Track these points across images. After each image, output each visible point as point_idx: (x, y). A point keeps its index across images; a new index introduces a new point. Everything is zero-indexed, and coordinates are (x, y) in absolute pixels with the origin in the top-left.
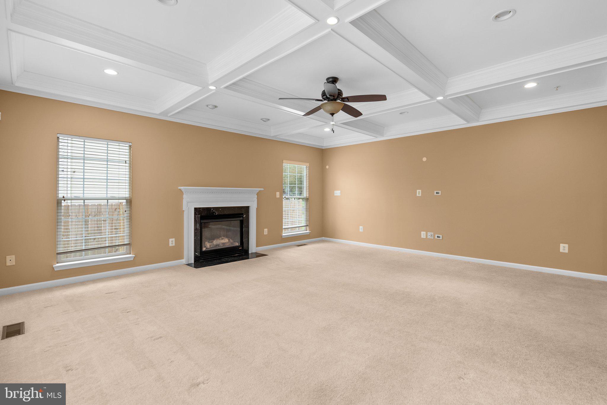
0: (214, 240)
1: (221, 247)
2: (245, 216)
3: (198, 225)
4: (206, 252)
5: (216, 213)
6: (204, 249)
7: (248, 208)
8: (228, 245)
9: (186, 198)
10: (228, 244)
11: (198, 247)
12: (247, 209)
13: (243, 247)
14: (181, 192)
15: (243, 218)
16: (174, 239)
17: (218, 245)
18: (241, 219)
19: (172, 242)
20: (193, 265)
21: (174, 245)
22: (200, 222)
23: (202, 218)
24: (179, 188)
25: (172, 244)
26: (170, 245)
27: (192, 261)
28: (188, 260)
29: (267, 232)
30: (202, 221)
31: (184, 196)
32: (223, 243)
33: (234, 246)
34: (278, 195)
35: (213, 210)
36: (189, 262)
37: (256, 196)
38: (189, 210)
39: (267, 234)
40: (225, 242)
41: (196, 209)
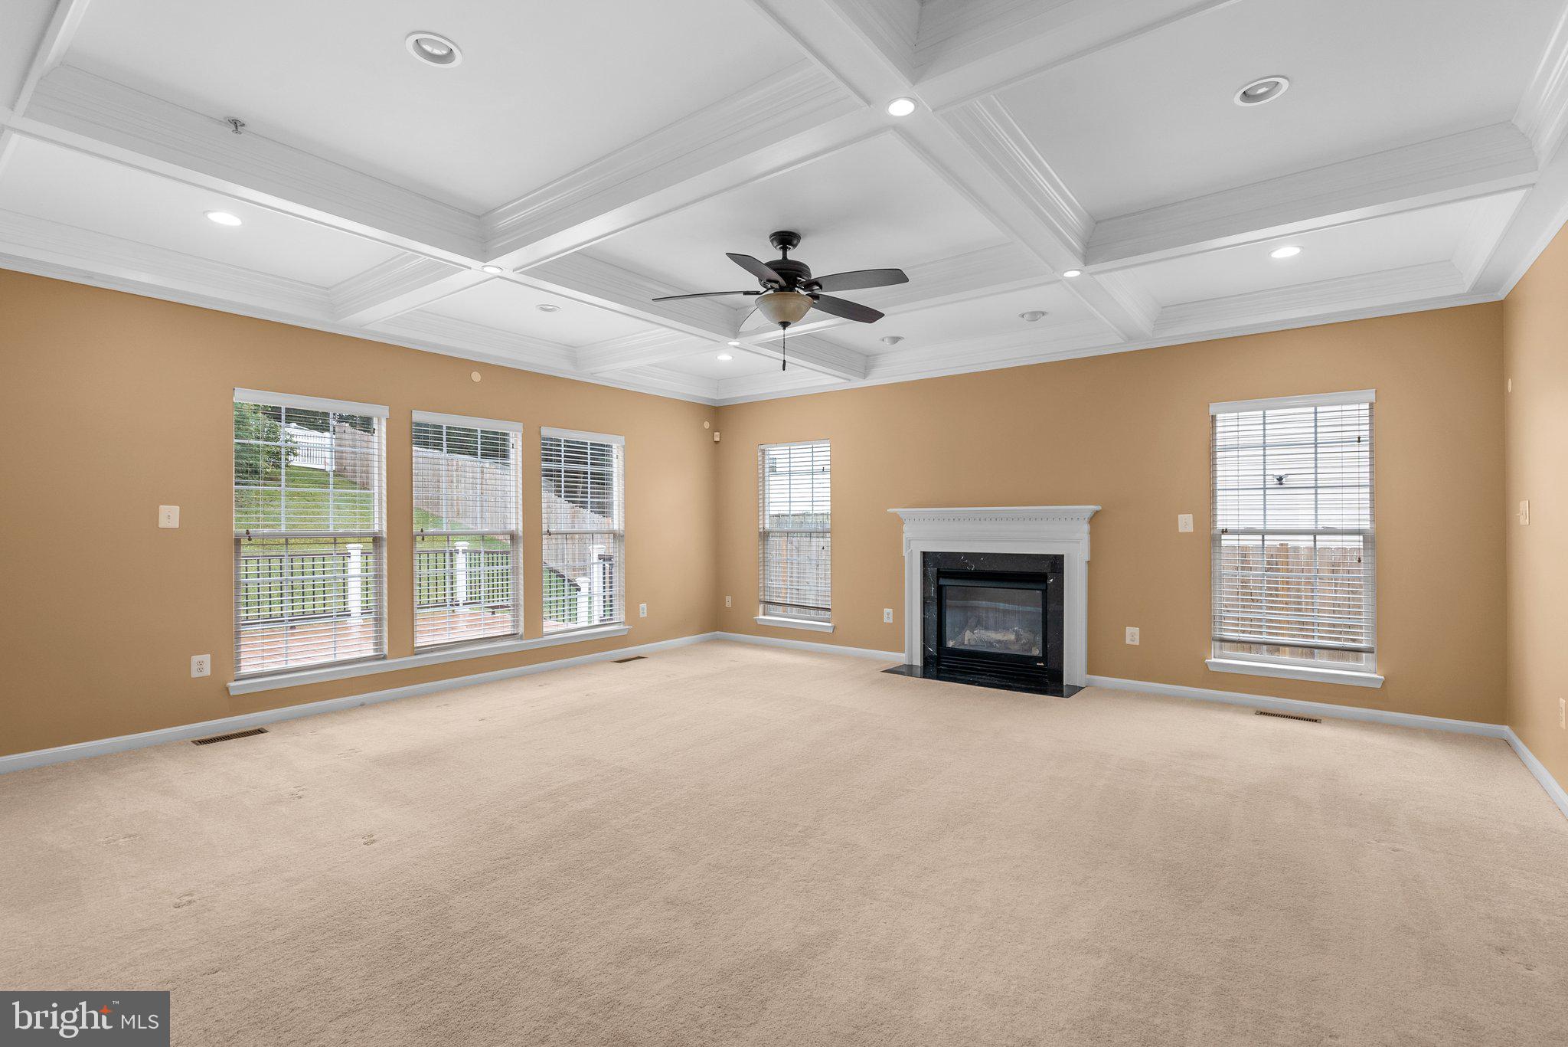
2: (1051, 580)
3: (933, 588)
4: (954, 652)
5: (971, 567)
6: (950, 644)
7: (1059, 559)
8: (1015, 650)
9: (908, 531)
10: (1016, 647)
11: (933, 637)
12: (1056, 563)
14: (899, 522)
15: (1048, 584)
16: (891, 611)
17: (990, 644)
18: (1043, 587)
19: (888, 615)
20: (919, 671)
22: (937, 582)
23: (941, 574)
24: (894, 511)
25: (888, 618)
26: (886, 620)
27: (918, 661)
28: (911, 657)
29: (1137, 637)
30: (942, 582)
31: (905, 528)
32: (999, 642)
33: (1029, 654)
34: (1186, 523)
35: (964, 559)
36: (912, 662)
37: (1086, 527)
38: (912, 556)
39: (1137, 643)
40: (1005, 638)
41: (925, 555)
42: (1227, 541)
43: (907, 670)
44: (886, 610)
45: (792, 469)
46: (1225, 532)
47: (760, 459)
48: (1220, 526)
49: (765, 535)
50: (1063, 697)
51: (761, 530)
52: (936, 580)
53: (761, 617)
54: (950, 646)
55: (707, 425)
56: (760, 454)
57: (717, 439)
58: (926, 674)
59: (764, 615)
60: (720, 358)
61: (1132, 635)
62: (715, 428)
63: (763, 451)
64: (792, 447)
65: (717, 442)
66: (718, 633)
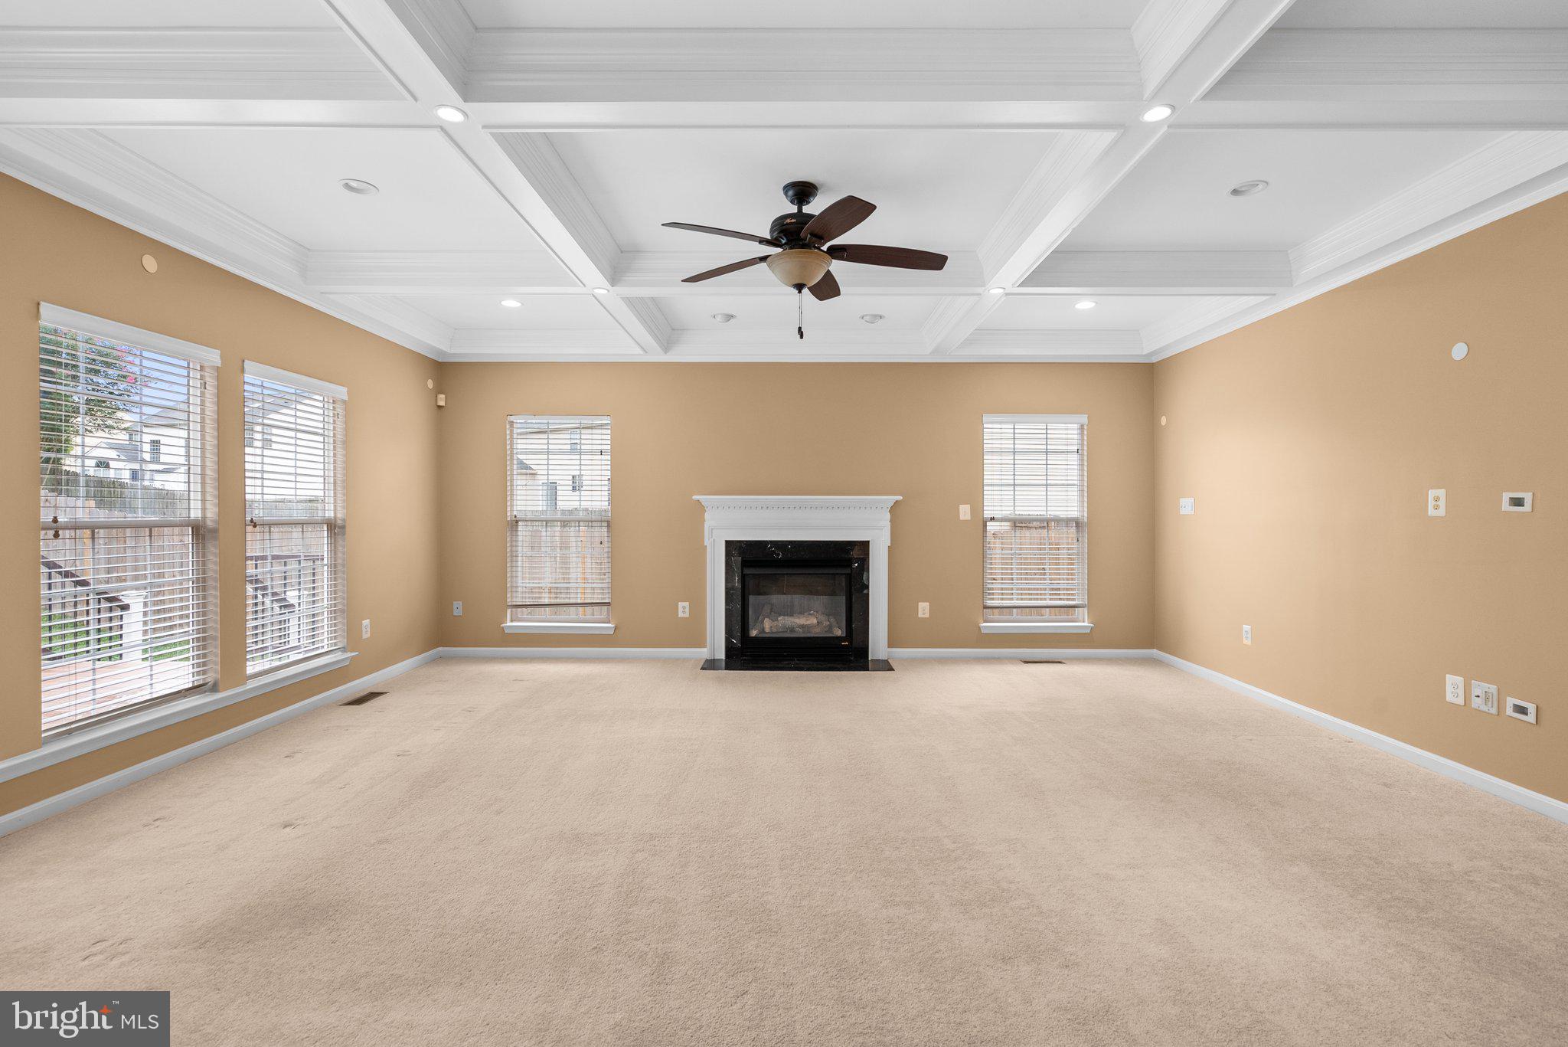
0: (780, 615)
1: (800, 633)
2: (857, 565)
3: (736, 578)
4: (756, 641)
5: (779, 555)
6: (754, 633)
7: (865, 545)
8: (817, 632)
9: (710, 520)
10: (817, 630)
11: (738, 628)
12: (862, 548)
13: (851, 643)
14: (700, 508)
15: (852, 569)
16: (686, 604)
17: (792, 630)
18: (848, 571)
19: (683, 609)
20: (723, 664)
21: (687, 615)
22: (742, 572)
23: (745, 564)
24: (695, 497)
25: (684, 612)
26: (681, 615)
27: (721, 655)
28: (713, 650)
29: (927, 611)
30: (747, 571)
31: (707, 516)
32: (803, 626)
33: (831, 635)
34: (965, 512)
35: (771, 547)
36: (714, 655)
37: (888, 516)
38: (714, 545)
39: (927, 616)
40: (808, 623)
41: (729, 544)
42: (991, 527)
43: (710, 665)
44: (681, 604)
45: (551, 447)
46: (992, 519)
47: (508, 432)
48: (987, 514)
49: (515, 523)
50: (868, 670)
51: (509, 519)
52: (740, 569)
53: (509, 624)
54: (754, 635)
55: (430, 384)
56: (508, 426)
57: (442, 403)
58: (728, 667)
59: (512, 621)
60: (503, 303)
61: (924, 609)
62: (439, 389)
63: (512, 423)
64: (550, 421)
65: (440, 407)
66: (441, 649)
